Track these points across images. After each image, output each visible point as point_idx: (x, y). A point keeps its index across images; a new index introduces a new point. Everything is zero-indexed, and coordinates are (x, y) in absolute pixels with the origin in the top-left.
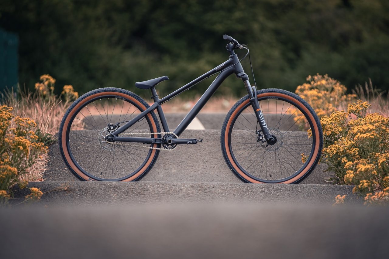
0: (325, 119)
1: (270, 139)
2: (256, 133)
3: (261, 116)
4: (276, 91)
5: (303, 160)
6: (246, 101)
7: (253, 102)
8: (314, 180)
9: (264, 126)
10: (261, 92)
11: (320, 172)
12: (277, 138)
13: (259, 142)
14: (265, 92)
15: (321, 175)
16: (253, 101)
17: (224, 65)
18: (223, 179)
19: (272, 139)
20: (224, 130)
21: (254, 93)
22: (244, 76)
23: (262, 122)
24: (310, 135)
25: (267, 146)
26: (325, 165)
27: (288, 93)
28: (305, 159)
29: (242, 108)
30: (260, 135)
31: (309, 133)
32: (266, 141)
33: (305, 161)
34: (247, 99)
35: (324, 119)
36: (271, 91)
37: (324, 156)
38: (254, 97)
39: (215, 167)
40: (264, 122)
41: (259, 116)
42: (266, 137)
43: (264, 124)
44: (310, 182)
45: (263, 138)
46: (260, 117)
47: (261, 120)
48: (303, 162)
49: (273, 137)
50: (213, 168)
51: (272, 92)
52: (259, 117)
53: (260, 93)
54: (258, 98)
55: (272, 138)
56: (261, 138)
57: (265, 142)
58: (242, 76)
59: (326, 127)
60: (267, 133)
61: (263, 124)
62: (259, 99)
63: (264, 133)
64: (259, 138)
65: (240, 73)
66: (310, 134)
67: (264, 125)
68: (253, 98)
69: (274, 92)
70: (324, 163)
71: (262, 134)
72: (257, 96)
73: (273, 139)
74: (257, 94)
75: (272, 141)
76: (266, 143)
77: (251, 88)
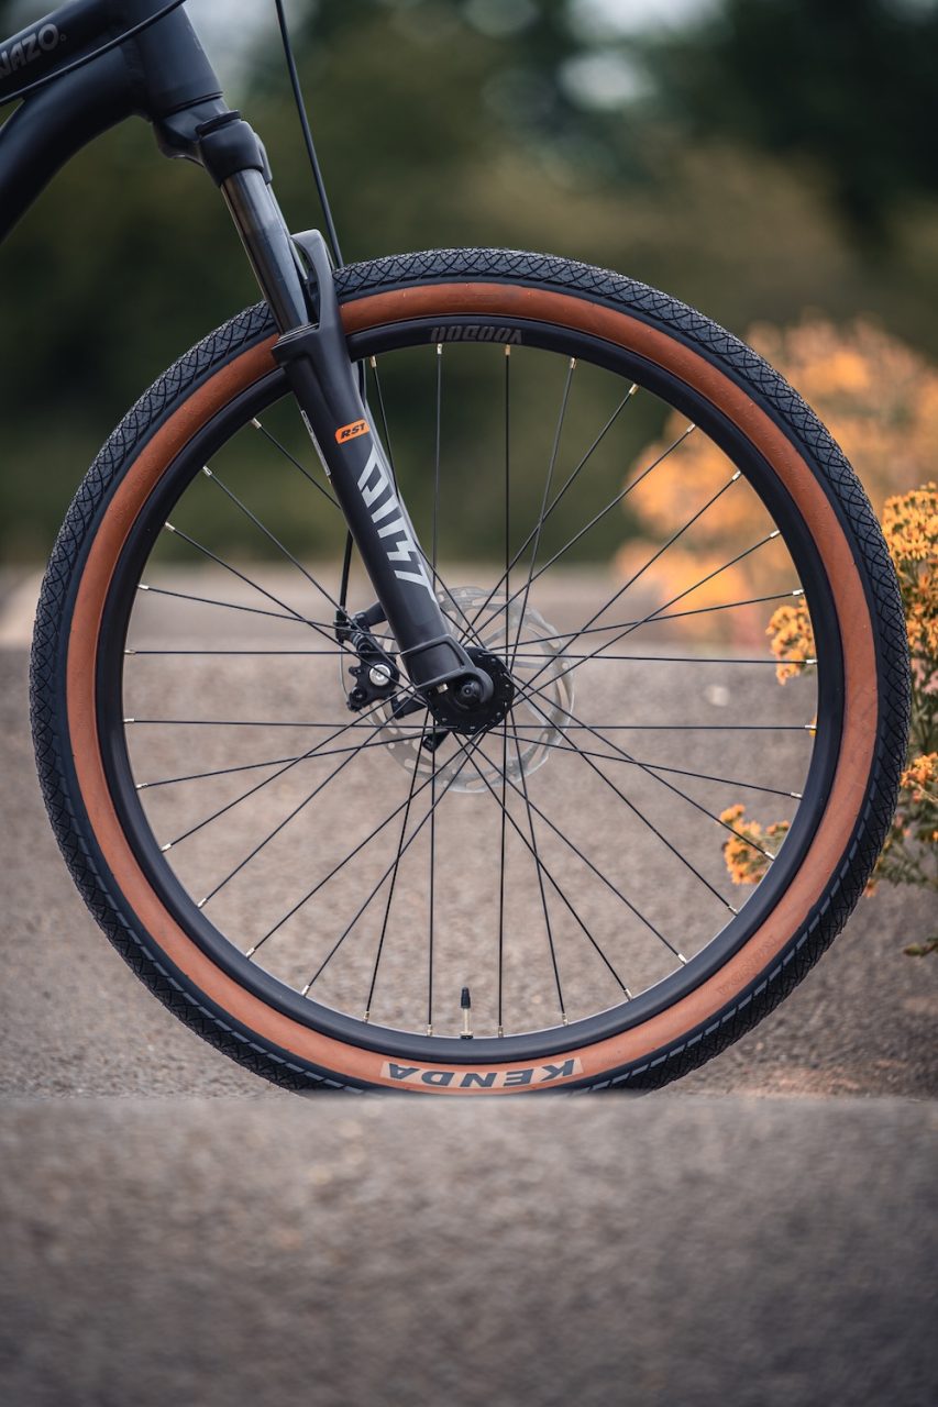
0: (917, 516)
1: (457, 683)
2: (341, 637)
3: (371, 483)
4: (501, 268)
5: (741, 857)
6: (244, 359)
7: (305, 364)
8: (829, 1022)
9: (400, 575)
10: (375, 276)
11: (868, 952)
12: (520, 673)
13: (365, 710)
14: (406, 279)
15: (881, 977)
16: (304, 355)
17: (49, 36)
18: (91, 1027)
19: (474, 685)
20: (60, 608)
21: (311, 289)
22: (223, 137)
23: (383, 533)
24: (794, 654)
25: (433, 741)
26: (909, 903)
27: (606, 289)
28: (754, 855)
29: (217, 421)
30: (369, 654)
31: (783, 635)
32: (420, 699)
33: (753, 869)
34: (252, 338)
35: (905, 513)
36: (460, 266)
37: (906, 823)
38: (314, 316)
39: (46, 926)
40: (401, 536)
41: (361, 483)
42: (419, 665)
43: (404, 551)
44: (794, 1037)
45: (395, 674)
46: (369, 497)
47: (376, 517)
48: (736, 879)
49: (478, 663)
50: (23, 932)
51: (466, 274)
52: (359, 493)
53: (366, 288)
54: (346, 329)
55: (470, 677)
56: (379, 677)
57: (412, 707)
58: (202, 131)
59: (922, 584)
60: (425, 632)
61: (392, 556)
62: (358, 337)
63: (404, 635)
64: (361, 673)
65: (190, 105)
66: (790, 642)
67: (402, 566)
68: (304, 328)
69: (487, 275)
70: (911, 880)
71: (388, 646)
72: (338, 313)
73: (476, 678)
74: (343, 293)
75: (474, 702)
76: (421, 720)
77: (284, 241)
